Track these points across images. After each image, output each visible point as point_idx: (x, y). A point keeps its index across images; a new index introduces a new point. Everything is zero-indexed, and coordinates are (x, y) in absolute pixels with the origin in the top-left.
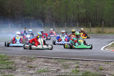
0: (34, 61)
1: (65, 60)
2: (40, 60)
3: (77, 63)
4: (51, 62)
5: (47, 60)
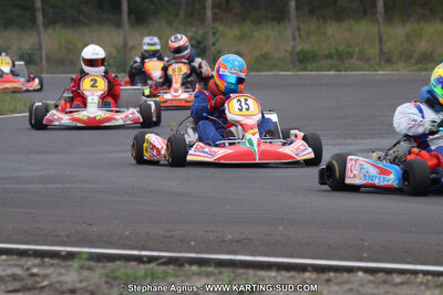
4: (57, 286)
5: (35, 270)
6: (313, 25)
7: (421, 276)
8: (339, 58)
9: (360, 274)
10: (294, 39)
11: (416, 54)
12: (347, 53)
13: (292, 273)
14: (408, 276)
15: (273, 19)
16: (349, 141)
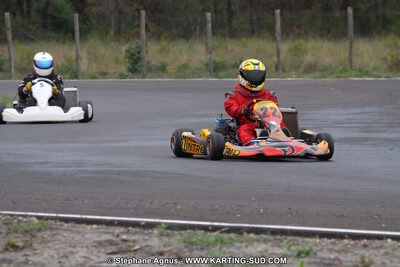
0: (44, 241)
1: (226, 236)
2: (77, 237)
3: (299, 255)
4: (147, 249)
5: (124, 237)
9: (389, 240)
13: (333, 240)
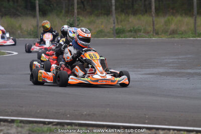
6: (123, 17)
7: (172, 131)
8: (135, 32)
10: (114, 23)
11: (169, 31)
12: (139, 30)
14: (166, 131)
15: (104, 14)
16: (139, 70)
